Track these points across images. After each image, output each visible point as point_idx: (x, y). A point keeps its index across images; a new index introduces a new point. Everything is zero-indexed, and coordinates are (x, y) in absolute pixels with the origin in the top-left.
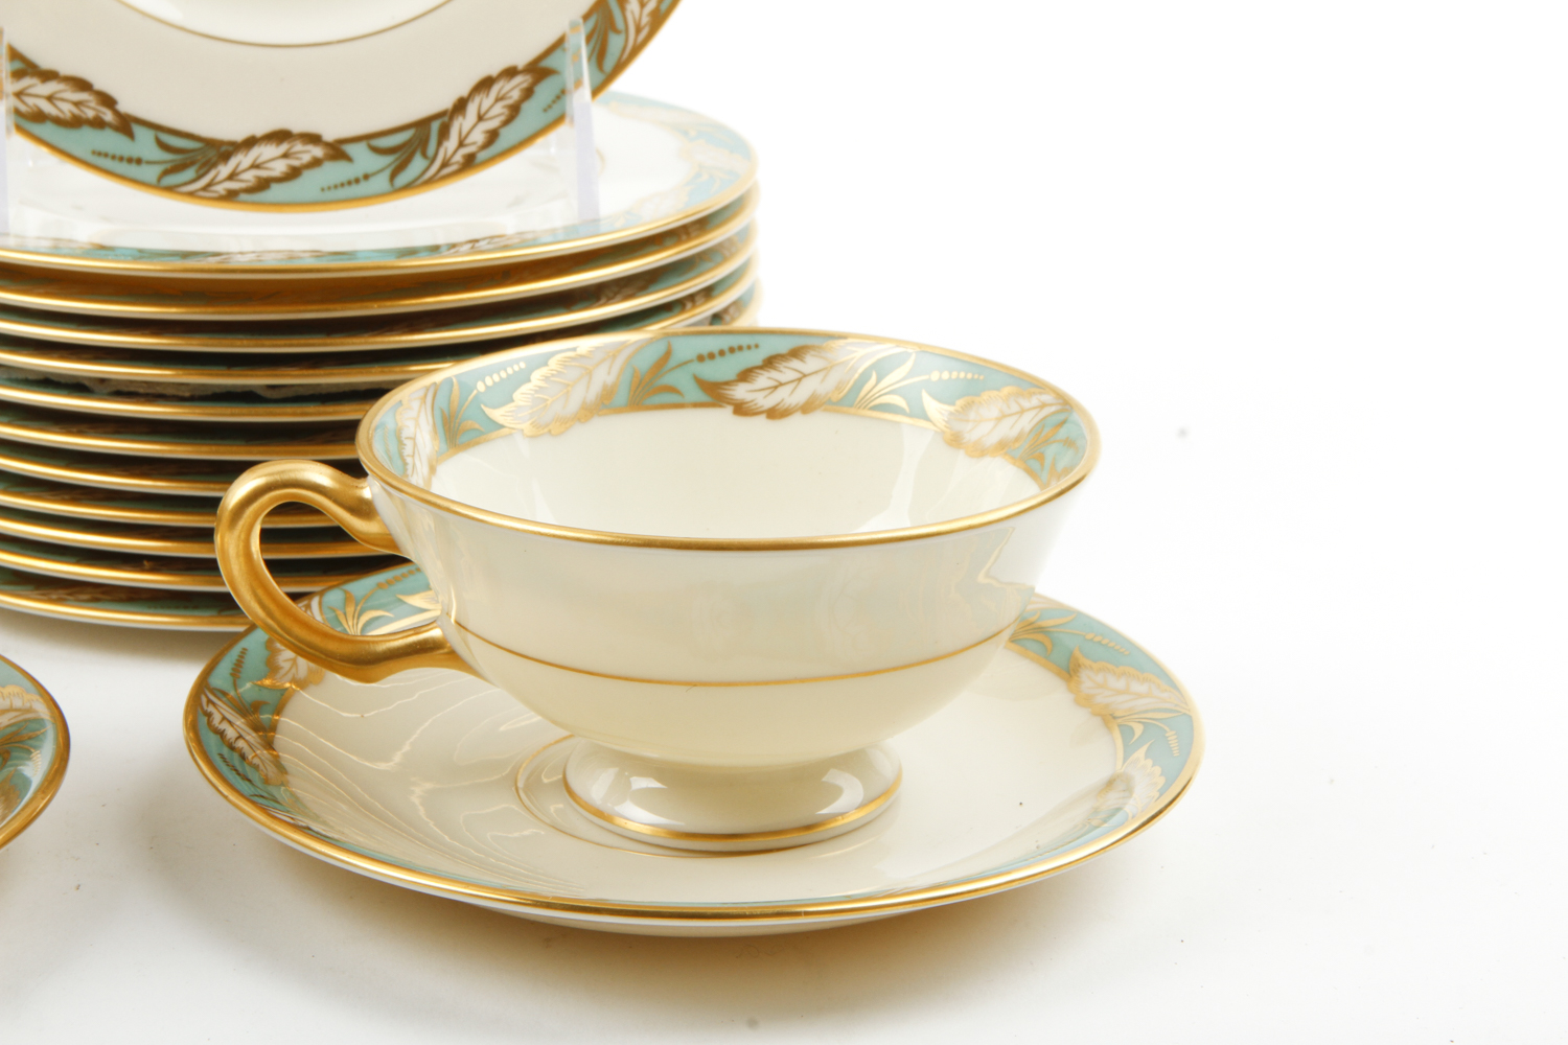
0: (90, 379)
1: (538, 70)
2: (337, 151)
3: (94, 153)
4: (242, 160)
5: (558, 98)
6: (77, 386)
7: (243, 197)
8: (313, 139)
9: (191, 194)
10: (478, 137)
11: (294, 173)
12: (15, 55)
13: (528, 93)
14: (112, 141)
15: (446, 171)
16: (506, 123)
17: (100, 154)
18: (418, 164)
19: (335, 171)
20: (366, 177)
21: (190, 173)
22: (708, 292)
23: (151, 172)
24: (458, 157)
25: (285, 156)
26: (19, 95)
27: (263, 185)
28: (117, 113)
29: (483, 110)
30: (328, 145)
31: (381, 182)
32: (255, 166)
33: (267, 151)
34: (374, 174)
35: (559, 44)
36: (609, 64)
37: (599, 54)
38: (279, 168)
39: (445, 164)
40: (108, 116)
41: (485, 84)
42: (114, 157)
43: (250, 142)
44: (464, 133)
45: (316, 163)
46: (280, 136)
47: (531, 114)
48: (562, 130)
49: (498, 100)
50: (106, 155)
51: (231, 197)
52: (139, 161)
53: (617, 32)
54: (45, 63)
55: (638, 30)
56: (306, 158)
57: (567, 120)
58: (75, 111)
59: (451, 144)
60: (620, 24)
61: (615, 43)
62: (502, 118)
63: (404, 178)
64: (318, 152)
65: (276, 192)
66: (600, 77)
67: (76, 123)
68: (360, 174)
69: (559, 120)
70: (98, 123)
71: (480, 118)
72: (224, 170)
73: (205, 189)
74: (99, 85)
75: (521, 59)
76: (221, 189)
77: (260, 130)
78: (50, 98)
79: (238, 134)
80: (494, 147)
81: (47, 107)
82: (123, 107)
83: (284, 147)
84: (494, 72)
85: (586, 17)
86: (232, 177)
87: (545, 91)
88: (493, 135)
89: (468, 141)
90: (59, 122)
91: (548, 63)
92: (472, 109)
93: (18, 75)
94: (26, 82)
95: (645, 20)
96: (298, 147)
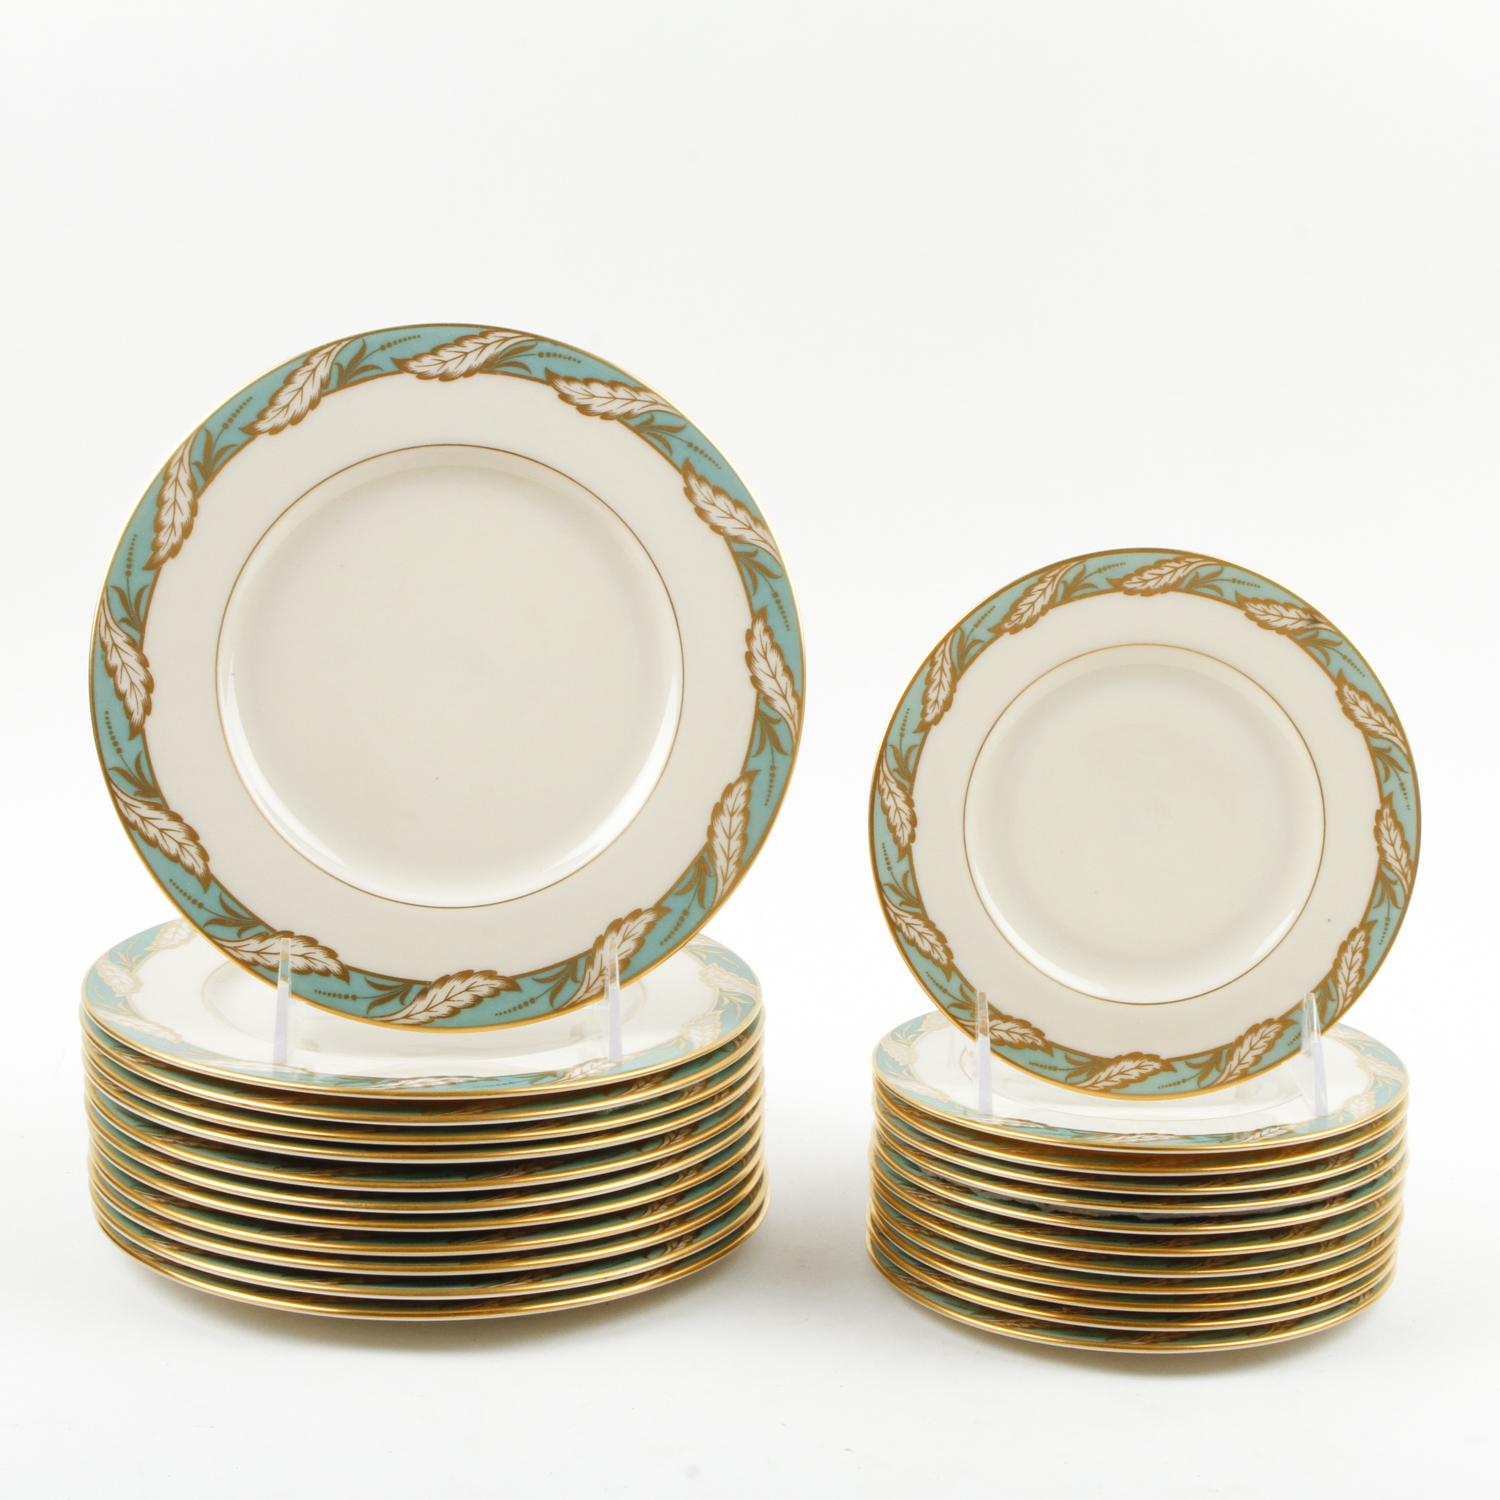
0: (1040, 1203)
1: (1287, 1021)
2: (1168, 1065)
3: (1030, 1063)
4: (1114, 1069)
5: (1297, 1037)
6: (1032, 1207)
7: (1113, 1090)
8: (1154, 1058)
9: (1084, 1088)
10: (1249, 1059)
11: (1143, 1078)
12: (991, 1007)
13: (1279, 1035)
14: (1040, 1057)
15: (1230, 1079)
16: (1266, 1052)
17: (1033, 1064)
18: (1214, 1074)
19: (1166, 1077)
20: (1184, 1081)
21: (1083, 1076)
22: (1385, 1158)
23: (1062, 1075)
24: (1237, 1071)
25: (1138, 1067)
26: (992, 1028)
27: (1125, 1083)
28: (1044, 1041)
29: (1253, 1044)
30: (1163, 1062)
31: (1192, 1084)
32: (1121, 1073)
33: (1128, 1065)
34: (1189, 1079)
35: (1298, 1007)
36: (1327, 1018)
37: (1322, 1011)
38: (1135, 1074)
39: (1230, 1074)
40: (1039, 1042)
41: (1254, 1029)
42: (1041, 1066)
43: (1119, 1059)
44: (1242, 1056)
45: (1155, 1072)
46: (1135, 1056)
47: (1281, 1047)
48: (1298, 1057)
49: (1262, 1038)
50: (1037, 1065)
51: (1106, 1091)
52: (1055, 1069)
53: (1333, 1000)
54: (1006, 1011)
55: (1345, 999)
56: (1150, 1069)
57: (1302, 1051)
58: (1021, 1039)
59: (1234, 1063)
60: (1334, 995)
61: (1331, 1006)
62: (1264, 1048)
63: (1205, 1083)
64: (1157, 1065)
65: (1133, 1088)
66: (1324, 1026)
67: (1020, 1046)
68: (1180, 1079)
69: (1298, 1050)
70: (1033, 1046)
71: (1251, 1048)
72: (1103, 1075)
73: (1091, 1085)
74: (1035, 1024)
75: (1276, 1014)
76: (1100, 1085)
77: (1124, 1052)
78: (1008, 1032)
79: (1111, 1054)
80: (1259, 1066)
81: (1005, 1037)
82: (1048, 1037)
83: (1138, 1063)
84: (1260, 1021)
85: (1314, 991)
86: (1108, 1079)
87: (1289, 1034)
88: (1258, 1058)
89: (1243, 1062)
90: (1012, 1045)
91: (1292, 1017)
92: (1247, 1043)
93: (991, 1018)
94: (995, 1022)
95: (1349, 993)
96: (1146, 1063)
